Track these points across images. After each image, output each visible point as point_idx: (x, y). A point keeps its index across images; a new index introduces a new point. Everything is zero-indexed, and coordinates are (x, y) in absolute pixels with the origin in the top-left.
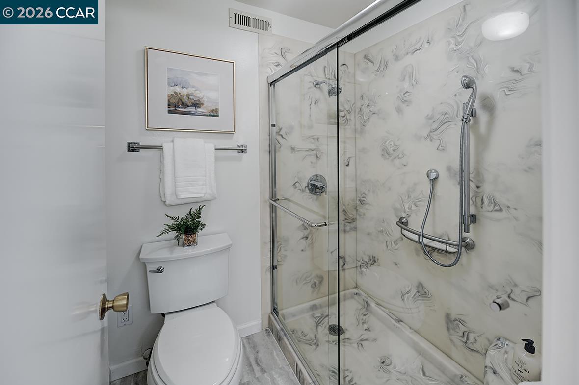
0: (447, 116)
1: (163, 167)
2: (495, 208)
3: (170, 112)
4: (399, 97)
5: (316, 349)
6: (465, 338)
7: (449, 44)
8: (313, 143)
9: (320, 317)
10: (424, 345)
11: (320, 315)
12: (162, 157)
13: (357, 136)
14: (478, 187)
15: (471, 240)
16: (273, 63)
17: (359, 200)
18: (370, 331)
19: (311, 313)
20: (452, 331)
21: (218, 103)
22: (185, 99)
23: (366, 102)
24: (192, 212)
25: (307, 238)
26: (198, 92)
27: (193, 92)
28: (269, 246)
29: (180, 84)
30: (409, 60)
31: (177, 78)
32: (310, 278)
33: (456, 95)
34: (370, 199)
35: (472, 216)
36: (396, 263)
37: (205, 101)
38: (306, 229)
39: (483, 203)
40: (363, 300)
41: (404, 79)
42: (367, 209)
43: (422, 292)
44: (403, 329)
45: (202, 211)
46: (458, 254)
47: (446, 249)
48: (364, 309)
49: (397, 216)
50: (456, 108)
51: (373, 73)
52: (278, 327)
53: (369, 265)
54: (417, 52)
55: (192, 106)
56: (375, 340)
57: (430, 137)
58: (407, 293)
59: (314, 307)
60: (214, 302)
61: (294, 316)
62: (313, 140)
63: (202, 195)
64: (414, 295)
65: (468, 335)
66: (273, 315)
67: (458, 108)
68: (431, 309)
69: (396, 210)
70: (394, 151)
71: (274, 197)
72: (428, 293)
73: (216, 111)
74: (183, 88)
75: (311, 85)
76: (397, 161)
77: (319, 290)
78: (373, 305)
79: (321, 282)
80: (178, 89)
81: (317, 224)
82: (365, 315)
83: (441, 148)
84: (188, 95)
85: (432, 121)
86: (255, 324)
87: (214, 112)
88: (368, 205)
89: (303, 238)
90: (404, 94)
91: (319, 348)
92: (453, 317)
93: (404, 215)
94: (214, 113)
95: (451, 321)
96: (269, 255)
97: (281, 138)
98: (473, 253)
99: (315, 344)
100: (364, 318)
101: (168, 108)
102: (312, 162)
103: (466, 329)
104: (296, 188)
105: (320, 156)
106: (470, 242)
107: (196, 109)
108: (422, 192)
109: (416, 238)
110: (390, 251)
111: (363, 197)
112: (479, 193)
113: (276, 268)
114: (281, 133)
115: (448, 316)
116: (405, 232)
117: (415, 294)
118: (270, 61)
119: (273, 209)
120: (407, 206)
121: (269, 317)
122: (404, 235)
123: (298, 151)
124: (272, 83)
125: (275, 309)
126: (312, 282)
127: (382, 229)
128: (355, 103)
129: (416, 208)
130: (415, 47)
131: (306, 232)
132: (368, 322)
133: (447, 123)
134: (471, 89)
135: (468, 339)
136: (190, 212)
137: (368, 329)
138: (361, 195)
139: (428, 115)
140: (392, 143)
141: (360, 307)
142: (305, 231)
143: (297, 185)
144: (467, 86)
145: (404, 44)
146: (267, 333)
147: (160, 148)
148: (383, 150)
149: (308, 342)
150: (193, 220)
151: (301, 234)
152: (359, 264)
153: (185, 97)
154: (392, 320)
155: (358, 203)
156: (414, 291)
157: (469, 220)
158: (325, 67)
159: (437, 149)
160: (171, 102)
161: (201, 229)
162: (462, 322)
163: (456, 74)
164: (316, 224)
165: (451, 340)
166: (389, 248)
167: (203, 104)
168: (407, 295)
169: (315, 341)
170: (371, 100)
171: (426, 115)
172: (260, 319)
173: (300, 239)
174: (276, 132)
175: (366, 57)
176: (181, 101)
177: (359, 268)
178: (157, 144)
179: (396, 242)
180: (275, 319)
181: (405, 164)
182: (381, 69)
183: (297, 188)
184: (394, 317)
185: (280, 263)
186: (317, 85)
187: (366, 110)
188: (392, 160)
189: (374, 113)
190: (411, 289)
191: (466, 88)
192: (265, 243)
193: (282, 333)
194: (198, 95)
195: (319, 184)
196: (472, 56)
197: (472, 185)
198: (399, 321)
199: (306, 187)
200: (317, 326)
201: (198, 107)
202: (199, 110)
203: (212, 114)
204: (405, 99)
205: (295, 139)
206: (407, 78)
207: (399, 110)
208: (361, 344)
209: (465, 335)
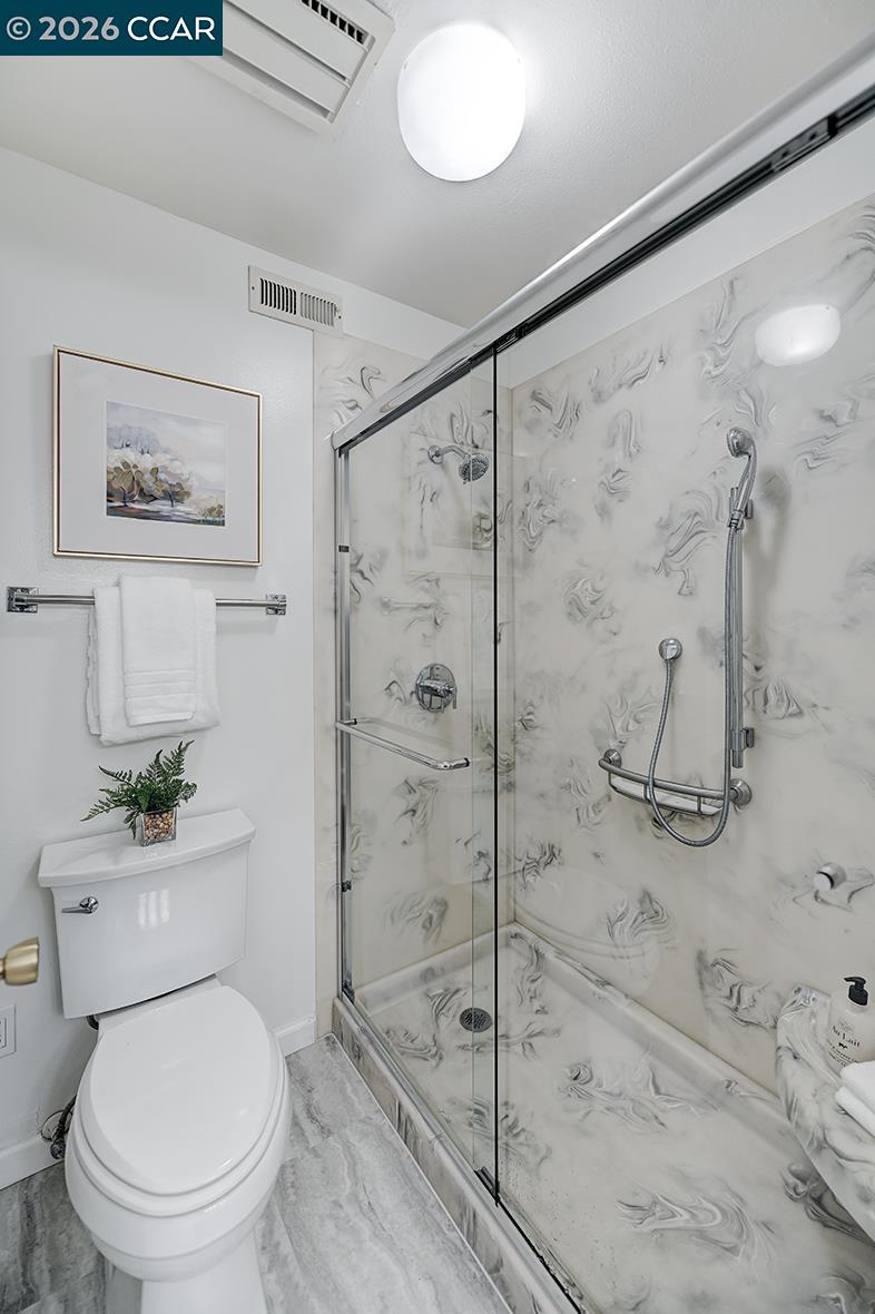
0: (697, 519)
1: (96, 648)
2: (790, 710)
3: (112, 511)
4: (602, 483)
5: (437, 1065)
6: (734, 1000)
7: (703, 365)
8: (426, 591)
9: (441, 994)
10: (655, 1028)
11: (441, 991)
12: (93, 622)
13: (517, 574)
14: (757, 669)
15: (744, 783)
16: (343, 402)
17: (521, 720)
18: (546, 1013)
19: (423, 988)
20: (708, 989)
21: (224, 492)
22: (148, 482)
23: (536, 497)
24: (162, 759)
25: (414, 812)
26: (177, 463)
27: (167, 463)
28: (333, 837)
29: (136, 443)
30: (623, 399)
31: (130, 427)
32: (420, 907)
33: (715, 473)
34: (542, 715)
35: (747, 732)
36: (597, 856)
37: (193, 484)
38: (412, 790)
39: (766, 701)
40: (530, 947)
41: (613, 444)
42: (537, 738)
43: (650, 910)
44: (612, 1001)
45: (186, 755)
46: (722, 817)
47: (699, 809)
48: (533, 967)
49: (599, 749)
50: (715, 502)
51: (550, 430)
52: (355, 1027)
53: (542, 865)
54: (640, 382)
55: (164, 498)
56: (558, 1032)
57: (664, 568)
58: (620, 919)
59: (428, 975)
60: (213, 976)
61: (387, 998)
62: (427, 585)
63: (187, 716)
64: (635, 921)
65: (739, 993)
66: (342, 1000)
67: (719, 499)
68: (667, 948)
69: (597, 734)
70: (593, 603)
71: (344, 715)
72: (661, 912)
73: (220, 511)
74: (143, 453)
75: (424, 456)
76: (599, 626)
77: (440, 932)
78: (550, 955)
79: (442, 915)
80: (131, 456)
81: (449, 762)
82: (533, 981)
83: (688, 592)
84: (155, 471)
85: (667, 533)
86: (305, 1026)
87: (214, 513)
88: (538, 730)
89: (406, 813)
90: (613, 476)
91: (443, 1064)
92: (710, 959)
93: (613, 744)
94: (215, 518)
95: (706, 967)
96: (333, 857)
97: (360, 578)
98: (748, 812)
99: (435, 1055)
100: (533, 986)
101: (108, 501)
102: (424, 635)
103: (735, 980)
104: (391, 695)
105: (442, 621)
106: (744, 789)
107: (172, 506)
108: (649, 691)
109: (638, 790)
110: (584, 829)
111: (529, 714)
112: (760, 681)
113: (349, 888)
114: (359, 567)
115: (700, 956)
116: (617, 781)
117: (636, 919)
118: (338, 398)
119: (344, 744)
120: (618, 725)
121: (334, 1006)
122: (615, 788)
123: (397, 609)
124: (344, 449)
125: (346, 986)
126: (425, 916)
127: (567, 780)
128: (511, 501)
129: (637, 725)
130: (636, 371)
131: (413, 799)
132: (540, 995)
133: (698, 536)
134: (747, 457)
135: (739, 1001)
136: (157, 761)
137: (542, 1011)
138: (525, 709)
139: (661, 519)
140: (589, 586)
141: (524, 963)
142: (409, 797)
143: (394, 688)
144: (739, 450)
145: (614, 365)
146: (328, 1044)
147: (89, 602)
148: (570, 603)
149: (418, 1053)
150: (165, 780)
151: (402, 804)
152: (520, 866)
153: (147, 476)
154: (589, 983)
155: (519, 726)
156: (634, 911)
157: (742, 740)
158: (452, 416)
159: (679, 593)
160: (115, 486)
161: (186, 799)
162: (728, 965)
163: (716, 428)
164: (446, 763)
165: (708, 1009)
166: (582, 823)
167: (188, 494)
168: (619, 923)
169: (434, 1050)
170: (546, 493)
171: (658, 519)
172: (313, 1015)
173: (401, 816)
174: (351, 565)
175: (535, 396)
176: (139, 484)
177: (519, 875)
178: (80, 590)
179: (596, 808)
180: (348, 1009)
181: (614, 630)
182: (567, 421)
183: (394, 698)
184: (593, 977)
185: (356, 875)
186: (436, 455)
187: (535, 515)
188: (590, 624)
189: (553, 521)
190: (627, 909)
191: (737, 455)
192: (326, 829)
193: (363, 1040)
194: (178, 472)
195: (439, 686)
196: (746, 389)
197: (747, 666)
198: (605, 983)
199: (412, 693)
200: (437, 1016)
201: (177, 501)
202: (180, 507)
203: (209, 518)
204: (614, 486)
205: (390, 583)
206: (619, 440)
207: (604, 512)
208: (530, 1044)
209: (734, 993)
